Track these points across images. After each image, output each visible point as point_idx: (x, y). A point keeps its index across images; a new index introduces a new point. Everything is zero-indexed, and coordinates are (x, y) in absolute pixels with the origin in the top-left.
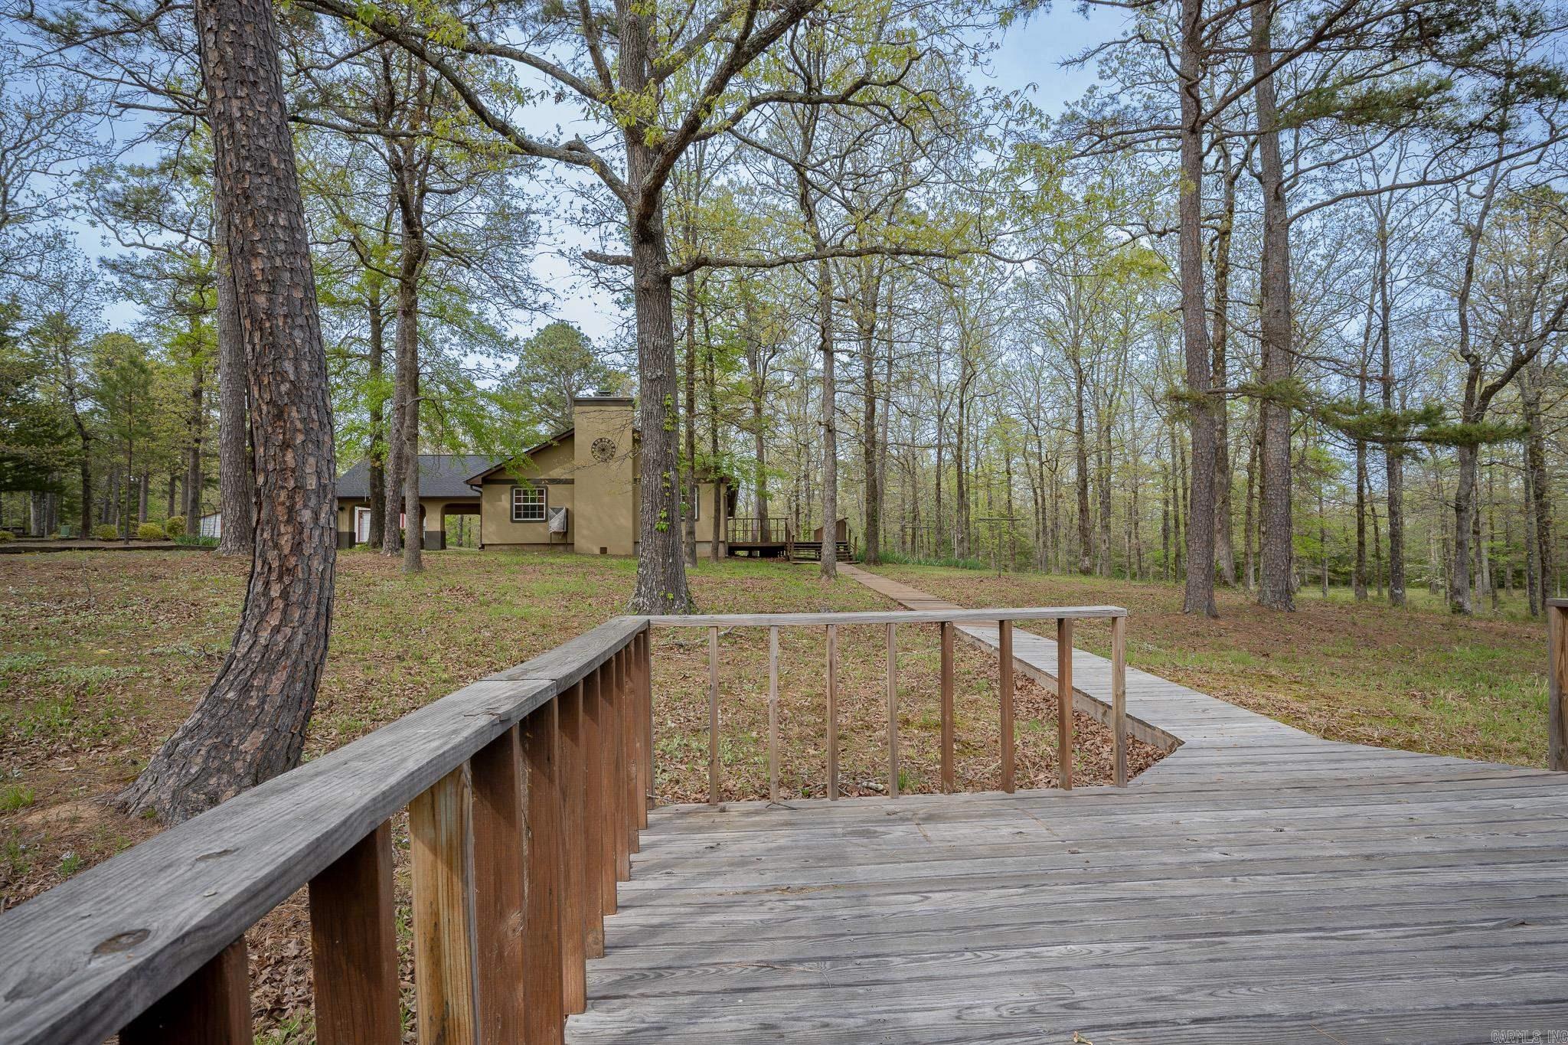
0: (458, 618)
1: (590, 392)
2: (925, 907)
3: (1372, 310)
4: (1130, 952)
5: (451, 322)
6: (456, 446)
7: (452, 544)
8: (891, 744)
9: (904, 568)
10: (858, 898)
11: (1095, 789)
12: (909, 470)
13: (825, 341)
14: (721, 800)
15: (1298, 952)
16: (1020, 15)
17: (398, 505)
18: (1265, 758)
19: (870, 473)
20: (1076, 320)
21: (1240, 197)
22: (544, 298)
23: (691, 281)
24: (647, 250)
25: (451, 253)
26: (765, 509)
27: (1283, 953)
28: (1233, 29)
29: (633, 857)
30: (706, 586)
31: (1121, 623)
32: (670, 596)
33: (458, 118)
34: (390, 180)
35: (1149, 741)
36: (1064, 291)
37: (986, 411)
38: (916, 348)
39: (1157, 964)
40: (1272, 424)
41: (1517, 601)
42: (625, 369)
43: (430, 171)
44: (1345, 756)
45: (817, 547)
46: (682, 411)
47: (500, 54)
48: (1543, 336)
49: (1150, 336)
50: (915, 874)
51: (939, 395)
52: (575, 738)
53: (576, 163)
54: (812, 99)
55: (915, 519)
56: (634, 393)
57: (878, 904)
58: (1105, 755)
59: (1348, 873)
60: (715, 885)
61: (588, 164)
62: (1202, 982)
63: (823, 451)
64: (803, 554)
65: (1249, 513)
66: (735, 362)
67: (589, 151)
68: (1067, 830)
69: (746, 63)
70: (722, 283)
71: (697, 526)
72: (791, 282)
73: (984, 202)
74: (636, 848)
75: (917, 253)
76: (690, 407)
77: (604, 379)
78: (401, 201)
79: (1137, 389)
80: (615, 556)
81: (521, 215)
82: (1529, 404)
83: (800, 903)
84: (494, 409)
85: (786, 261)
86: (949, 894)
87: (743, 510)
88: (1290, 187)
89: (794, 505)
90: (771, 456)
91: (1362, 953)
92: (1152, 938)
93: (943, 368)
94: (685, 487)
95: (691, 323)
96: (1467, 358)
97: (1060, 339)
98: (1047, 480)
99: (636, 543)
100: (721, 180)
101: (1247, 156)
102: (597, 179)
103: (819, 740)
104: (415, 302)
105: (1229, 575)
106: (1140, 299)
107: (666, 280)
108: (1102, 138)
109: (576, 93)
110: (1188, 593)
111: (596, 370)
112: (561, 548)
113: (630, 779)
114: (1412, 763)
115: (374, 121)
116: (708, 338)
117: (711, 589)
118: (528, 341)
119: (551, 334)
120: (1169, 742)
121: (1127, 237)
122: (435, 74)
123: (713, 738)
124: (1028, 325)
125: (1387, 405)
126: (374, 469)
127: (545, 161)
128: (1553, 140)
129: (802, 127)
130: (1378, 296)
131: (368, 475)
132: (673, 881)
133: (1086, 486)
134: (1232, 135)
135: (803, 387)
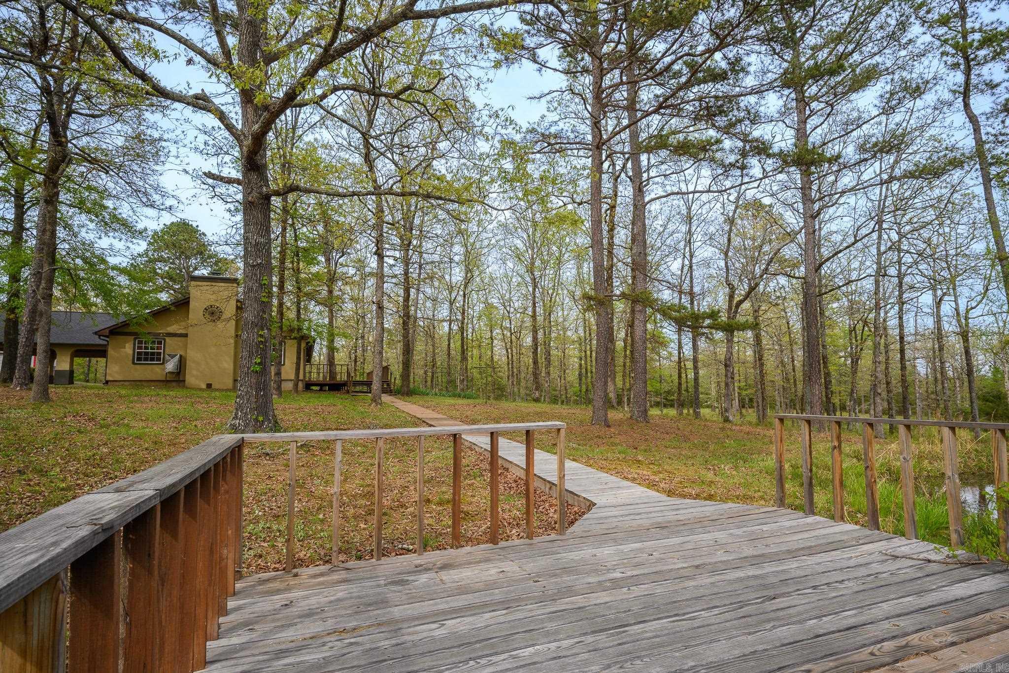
0: (79, 439)
1: (204, 272)
2: (442, 632)
3: (684, 257)
4: (572, 646)
5: (89, 212)
6: (87, 305)
7: (80, 380)
8: (418, 518)
9: (426, 398)
10: (396, 631)
11: (548, 538)
12: (430, 335)
13: (378, 249)
14: (295, 567)
15: (667, 632)
16: (504, 66)
17: (31, 349)
18: (641, 511)
19: (406, 336)
20: (533, 249)
21: (620, 188)
22: (169, 202)
23: (285, 200)
24: (254, 176)
25: (94, 161)
26: (333, 358)
27: (658, 633)
28: (617, 95)
29: (221, 620)
30: (288, 411)
31: (563, 432)
32: (261, 419)
33: (103, 63)
34: (41, 102)
35: (576, 504)
36: (526, 231)
37: (479, 300)
38: (436, 258)
39: (589, 651)
40: (637, 316)
41: (751, 415)
42: (232, 257)
43: (76, 99)
44: (680, 506)
45: (369, 384)
46: (275, 289)
47: (143, 23)
48: (761, 276)
49: (572, 262)
50: (435, 608)
51: (451, 288)
52: (175, 535)
53: (200, 108)
54: (375, 92)
55: (433, 366)
56: (239, 275)
57: (409, 634)
58: (551, 515)
59: (688, 578)
60: (289, 634)
61: (209, 111)
62: (615, 660)
63: (375, 321)
64: (358, 388)
65: (624, 366)
66: (315, 258)
67: (212, 102)
68: (531, 566)
69: (331, 62)
70: (309, 205)
71: (283, 369)
72: (356, 208)
73: (483, 172)
74: (224, 612)
75: (440, 198)
76: (281, 287)
77: (216, 264)
78: (49, 117)
79: (565, 292)
80: (217, 390)
81: (153, 141)
82: (756, 311)
83: (352, 640)
84: (123, 280)
85: (354, 194)
86: (458, 620)
87: (317, 358)
88: (646, 186)
89: (353, 356)
90: (339, 322)
91: (699, 627)
92: (585, 634)
93: (453, 272)
94: (276, 342)
95: (284, 229)
96: (729, 285)
97: (523, 259)
98: (514, 344)
99: (235, 381)
100: (309, 138)
101: (624, 166)
102: (217, 123)
103: (368, 518)
104: (57, 194)
105: (614, 402)
106: (567, 240)
107: (267, 198)
108: (549, 144)
109: (203, 62)
110: (594, 412)
111: (210, 257)
112: (174, 384)
113: (221, 559)
114: (712, 509)
115: (28, 54)
116: (296, 240)
117: (292, 413)
118: (156, 233)
119: (175, 229)
120: (588, 504)
121: (561, 204)
122: (87, 29)
123: (291, 521)
124: (504, 250)
125: (692, 308)
126: (8, 320)
127: (177, 105)
128: (765, 177)
129: (367, 111)
130: (687, 249)
131: (3, 324)
132: (254, 636)
133: (537, 348)
134: (616, 153)
135: (362, 278)
